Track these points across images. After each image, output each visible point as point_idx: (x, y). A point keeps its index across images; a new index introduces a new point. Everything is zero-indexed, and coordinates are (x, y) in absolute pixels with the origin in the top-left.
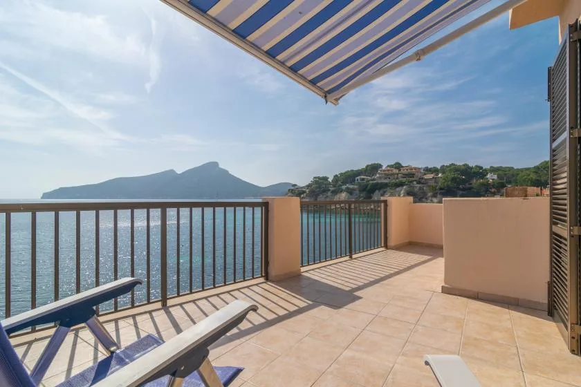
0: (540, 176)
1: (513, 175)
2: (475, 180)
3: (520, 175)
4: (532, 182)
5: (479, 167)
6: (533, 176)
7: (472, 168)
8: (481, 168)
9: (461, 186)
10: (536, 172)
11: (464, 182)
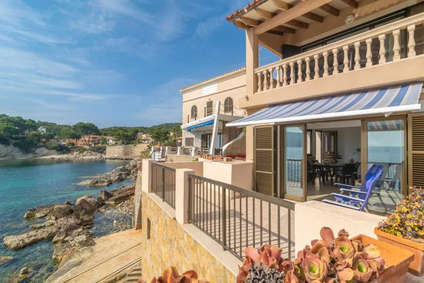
0: (77, 132)
1: (57, 130)
2: (27, 131)
3: (62, 130)
4: (71, 135)
5: (32, 121)
6: (72, 131)
7: (25, 121)
8: (34, 122)
9: (14, 136)
10: (74, 129)
11: (17, 132)
